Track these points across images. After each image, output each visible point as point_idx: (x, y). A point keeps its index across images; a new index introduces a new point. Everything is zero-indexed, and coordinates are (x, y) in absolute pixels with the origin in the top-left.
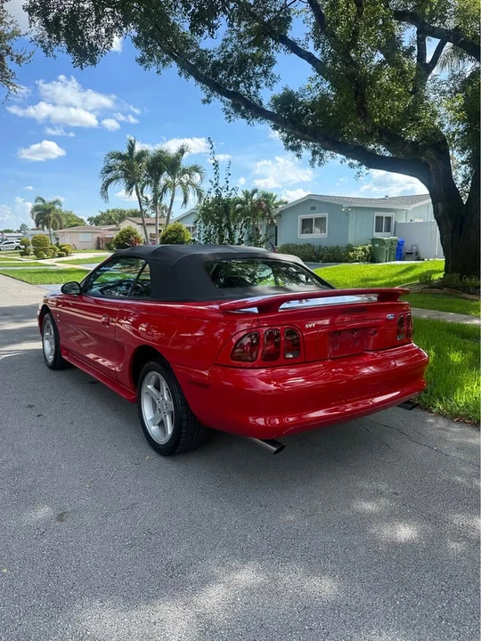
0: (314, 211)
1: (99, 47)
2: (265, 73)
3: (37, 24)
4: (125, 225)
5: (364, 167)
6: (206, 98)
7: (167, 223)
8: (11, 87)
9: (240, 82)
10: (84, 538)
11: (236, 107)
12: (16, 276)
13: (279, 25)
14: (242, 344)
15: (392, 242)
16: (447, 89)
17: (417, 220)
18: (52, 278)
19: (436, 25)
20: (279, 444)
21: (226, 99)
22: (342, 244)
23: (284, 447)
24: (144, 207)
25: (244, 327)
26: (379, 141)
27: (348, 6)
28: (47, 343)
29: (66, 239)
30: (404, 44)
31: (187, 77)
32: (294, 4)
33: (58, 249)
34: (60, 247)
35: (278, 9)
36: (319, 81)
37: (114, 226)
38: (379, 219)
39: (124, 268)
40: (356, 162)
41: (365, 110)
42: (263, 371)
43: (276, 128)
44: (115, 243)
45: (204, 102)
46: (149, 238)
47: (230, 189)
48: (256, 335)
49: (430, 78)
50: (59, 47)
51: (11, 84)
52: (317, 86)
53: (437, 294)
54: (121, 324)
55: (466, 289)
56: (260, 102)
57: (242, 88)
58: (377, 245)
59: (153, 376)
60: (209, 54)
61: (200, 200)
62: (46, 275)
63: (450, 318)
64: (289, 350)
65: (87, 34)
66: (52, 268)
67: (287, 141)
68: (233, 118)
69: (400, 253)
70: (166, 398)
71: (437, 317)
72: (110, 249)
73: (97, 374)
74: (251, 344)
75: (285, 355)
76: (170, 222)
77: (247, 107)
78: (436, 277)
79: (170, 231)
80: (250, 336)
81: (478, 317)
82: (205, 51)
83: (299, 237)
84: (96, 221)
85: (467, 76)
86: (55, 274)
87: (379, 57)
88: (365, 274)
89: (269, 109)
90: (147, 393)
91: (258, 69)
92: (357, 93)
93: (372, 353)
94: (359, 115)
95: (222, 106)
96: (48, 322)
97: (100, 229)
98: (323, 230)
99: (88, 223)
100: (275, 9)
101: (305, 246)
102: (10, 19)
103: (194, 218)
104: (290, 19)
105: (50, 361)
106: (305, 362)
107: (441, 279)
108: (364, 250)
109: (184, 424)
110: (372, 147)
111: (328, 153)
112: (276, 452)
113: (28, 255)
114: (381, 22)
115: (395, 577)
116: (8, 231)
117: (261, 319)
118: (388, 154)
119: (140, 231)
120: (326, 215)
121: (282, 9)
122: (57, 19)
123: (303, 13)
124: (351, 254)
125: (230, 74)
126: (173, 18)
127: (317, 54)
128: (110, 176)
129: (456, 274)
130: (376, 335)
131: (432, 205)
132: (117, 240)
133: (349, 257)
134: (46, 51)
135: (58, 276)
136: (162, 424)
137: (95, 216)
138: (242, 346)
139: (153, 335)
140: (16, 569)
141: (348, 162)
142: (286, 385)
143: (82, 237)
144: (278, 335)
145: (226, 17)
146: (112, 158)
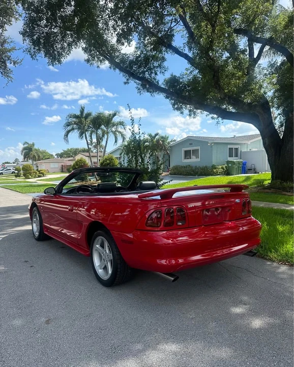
0: (191, 146)
1: (63, 53)
2: (160, 66)
3: (27, 41)
4: (78, 157)
5: (220, 119)
6: (126, 81)
7: (104, 155)
8: (10, 79)
9: (145, 72)
10: (62, 333)
11: (144, 86)
12: (13, 188)
13: (167, 38)
14: (152, 217)
15: (239, 163)
16: (267, 73)
17: (254, 150)
18: (35, 189)
19: (259, 36)
20: (175, 276)
21: (138, 81)
22: (209, 165)
23: (178, 278)
24: (90, 146)
25: (152, 207)
26: (229, 104)
27: (207, 27)
28: (34, 225)
29: (43, 166)
30: (240, 47)
31: (114, 69)
32: (176, 27)
33: (38, 173)
34: (39, 171)
35: (166, 29)
36: (191, 70)
37: (72, 158)
38: (231, 149)
39: (79, 182)
40: (215, 116)
41: (219, 85)
42: (164, 232)
43: (167, 97)
44: (72, 168)
45: (125, 83)
46: (93, 164)
47: (141, 133)
48: (160, 212)
49: (257, 66)
50: (40, 55)
51: (10, 77)
52: (191, 72)
53: (267, 192)
54: (80, 211)
55: (284, 189)
56: (158, 82)
57: (147, 75)
58: (230, 165)
59: (100, 239)
60: (127, 56)
61: (123, 141)
62: (31, 188)
63: (276, 206)
64: (179, 220)
65: (56, 46)
66: (34, 184)
67: (174, 105)
68: (142, 92)
69: (244, 169)
70: (107, 252)
71: (267, 206)
72: (69, 171)
73: (66, 241)
74: (157, 218)
75: (177, 224)
76: (106, 155)
77: (149, 85)
78: (267, 183)
79: (106, 159)
80: (156, 213)
81: (293, 205)
82: (125, 54)
83: (183, 161)
84: (61, 156)
85: (279, 64)
86: (36, 188)
87: (227, 54)
88: (224, 182)
89: (163, 86)
90: (96, 250)
91: (156, 64)
92: (214, 76)
93: (228, 222)
94: (216, 88)
95: (136, 85)
96: (36, 212)
97: (63, 160)
98: (197, 157)
99: (56, 157)
100: (165, 30)
101: (187, 167)
102: (11, 40)
103: (119, 152)
104: (173, 35)
105: (37, 236)
106: (189, 227)
107: (269, 183)
108: (222, 168)
109: (119, 266)
110: (224, 106)
111: (199, 111)
112: (174, 281)
113: (20, 176)
114: (226, 35)
115: (246, 349)
116: (7, 163)
117: (163, 202)
118: (234, 111)
119: (87, 160)
120: (199, 148)
121: (169, 30)
122: (39, 39)
123: (181, 32)
124: (215, 170)
125: (140, 67)
126: (106, 36)
127: (190, 55)
128: (69, 128)
129: (278, 180)
130: (230, 212)
131: (262, 140)
132: (74, 166)
133: (214, 173)
134: (32, 57)
135: (38, 188)
136: (105, 268)
137: (60, 153)
138: (152, 219)
139: (99, 216)
140: (23, 351)
141: (211, 116)
142: (177, 241)
143: (52, 165)
144: (173, 212)
145: (137, 34)
146: (71, 117)
